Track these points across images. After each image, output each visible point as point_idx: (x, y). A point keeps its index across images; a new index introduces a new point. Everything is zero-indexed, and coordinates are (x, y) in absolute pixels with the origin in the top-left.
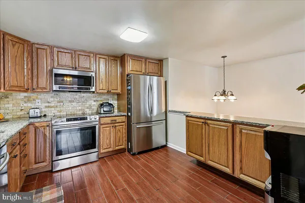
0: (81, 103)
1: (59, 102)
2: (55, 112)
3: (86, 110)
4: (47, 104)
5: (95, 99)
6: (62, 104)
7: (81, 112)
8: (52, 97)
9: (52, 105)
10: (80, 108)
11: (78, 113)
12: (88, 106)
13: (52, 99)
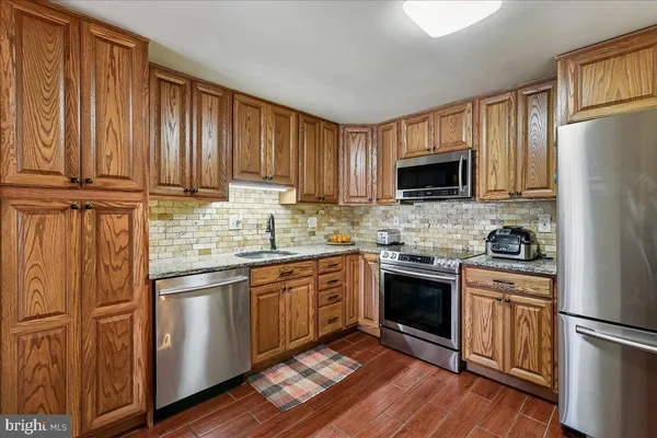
0: (460, 227)
1: (422, 221)
2: (417, 239)
3: (471, 242)
4: (407, 225)
5: (493, 217)
6: (427, 225)
7: (460, 247)
8: (413, 212)
9: (414, 226)
10: (459, 236)
11: (455, 247)
12: (476, 233)
13: (413, 216)
